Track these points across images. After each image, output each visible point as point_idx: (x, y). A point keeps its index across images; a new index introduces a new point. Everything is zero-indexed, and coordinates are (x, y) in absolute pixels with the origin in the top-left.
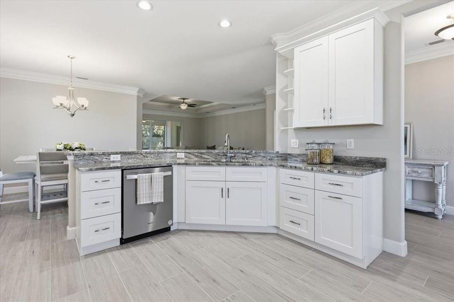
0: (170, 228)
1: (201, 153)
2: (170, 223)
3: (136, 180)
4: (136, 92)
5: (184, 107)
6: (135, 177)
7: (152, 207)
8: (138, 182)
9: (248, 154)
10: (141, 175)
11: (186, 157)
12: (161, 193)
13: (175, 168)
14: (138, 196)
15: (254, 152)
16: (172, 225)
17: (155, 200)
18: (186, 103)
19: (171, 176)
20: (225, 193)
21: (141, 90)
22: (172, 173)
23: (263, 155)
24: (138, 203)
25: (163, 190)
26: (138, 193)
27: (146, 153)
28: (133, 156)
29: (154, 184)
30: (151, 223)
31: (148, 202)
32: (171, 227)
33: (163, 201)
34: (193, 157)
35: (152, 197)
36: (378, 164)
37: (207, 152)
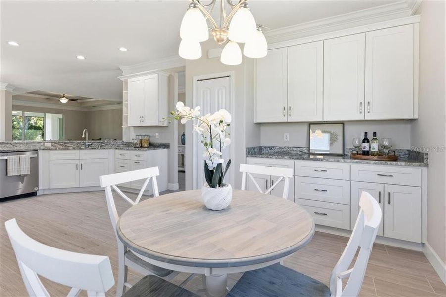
0: (36, 192)
1: (65, 143)
2: (36, 189)
3: (7, 160)
4: (4, 87)
5: (64, 101)
6: (6, 158)
7: (21, 178)
8: (8, 161)
9: (102, 143)
10: (10, 156)
11: (52, 145)
12: (28, 168)
13: (40, 152)
14: (8, 171)
15: (106, 141)
16: (38, 190)
17: (23, 173)
18: (66, 98)
19: (37, 158)
20: (79, 167)
21: (9, 85)
22: (38, 155)
23: (112, 143)
24: (8, 175)
25: (29, 167)
26: (8, 168)
27: (15, 143)
28: (3, 145)
29: (22, 163)
30: (21, 189)
31: (17, 174)
32: (38, 192)
33: (29, 173)
34: (59, 146)
35: (20, 171)
36: (166, 146)
37: (70, 142)
